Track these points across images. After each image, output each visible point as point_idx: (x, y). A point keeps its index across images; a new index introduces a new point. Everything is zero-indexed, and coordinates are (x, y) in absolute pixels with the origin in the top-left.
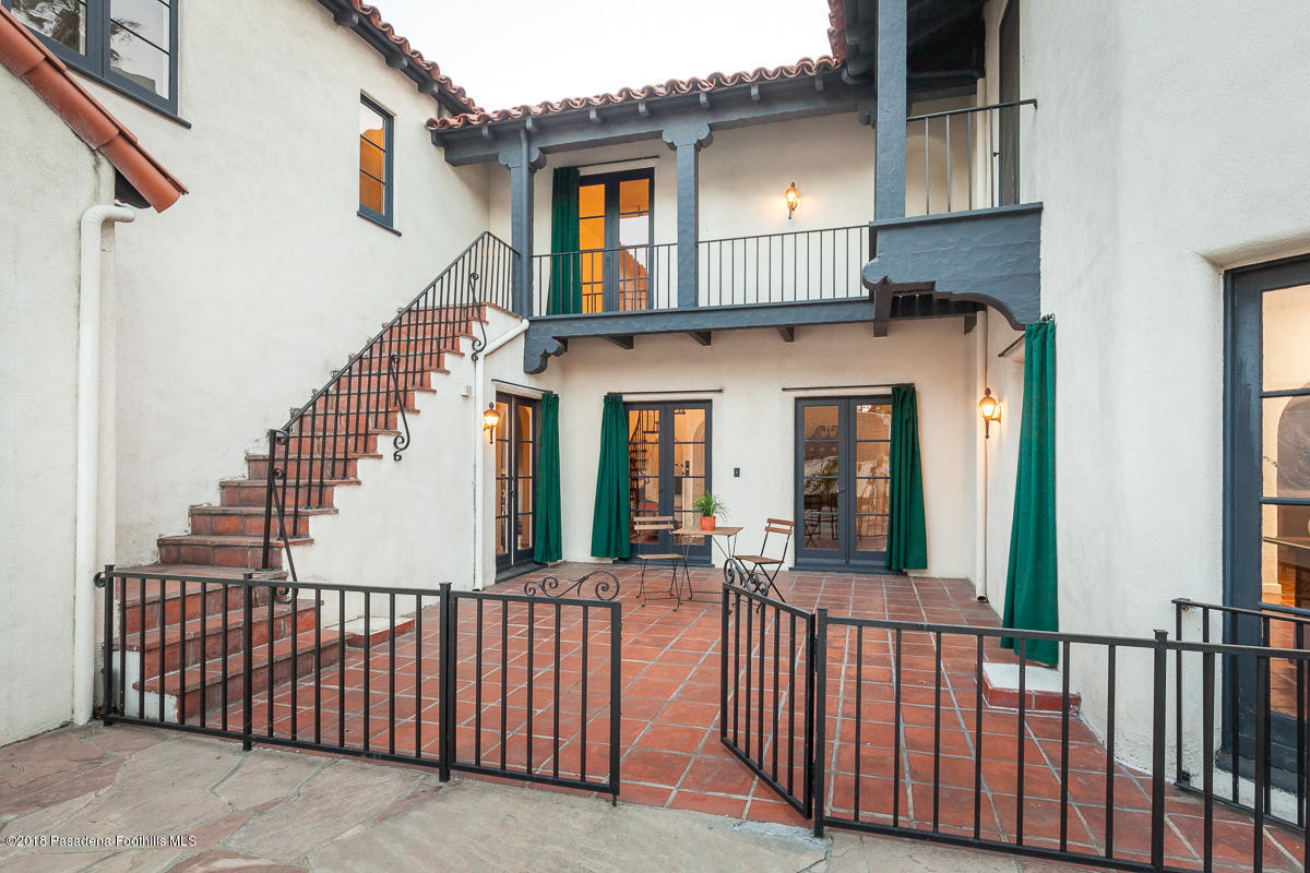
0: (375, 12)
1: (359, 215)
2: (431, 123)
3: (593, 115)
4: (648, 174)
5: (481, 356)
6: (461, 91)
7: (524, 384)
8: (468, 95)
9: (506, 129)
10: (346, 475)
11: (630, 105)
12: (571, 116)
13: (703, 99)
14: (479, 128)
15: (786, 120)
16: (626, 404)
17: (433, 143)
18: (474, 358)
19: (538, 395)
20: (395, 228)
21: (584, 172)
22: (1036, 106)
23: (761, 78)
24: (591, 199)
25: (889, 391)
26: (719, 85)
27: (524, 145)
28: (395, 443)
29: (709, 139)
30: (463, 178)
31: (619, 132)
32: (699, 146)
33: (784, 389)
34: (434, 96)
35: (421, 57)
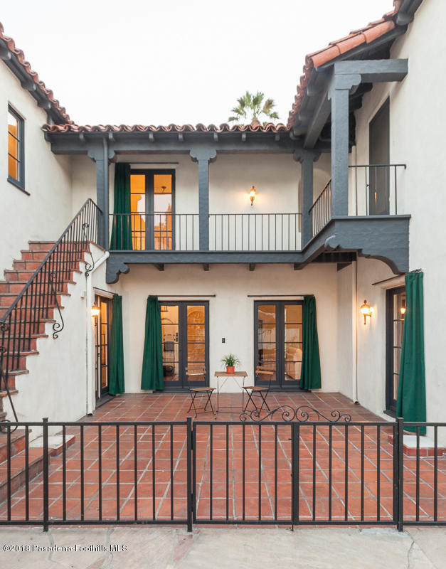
0: (22, 54)
1: (9, 181)
2: (45, 127)
3: (151, 136)
4: (172, 172)
5: (90, 273)
6: (64, 109)
7: (107, 290)
8: (67, 113)
9: (95, 137)
10: (31, 348)
11: (174, 134)
12: (138, 135)
13: (216, 136)
14: (78, 134)
15: (257, 153)
16: (160, 302)
17: (45, 139)
18: (86, 275)
19: (111, 296)
20: (26, 190)
21: (133, 167)
22: (405, 168)
23: (248, 130)
24: (137, 182)
25: (302, 298)
26: (225, 130)
27: (106, 149)
28: (53, 327)
29: (215, 159)
30: (59, 162)
31: (164, 148)
32: (211, 161)
33: (248, 296)
34: (47, 111)
35: (44, 85)
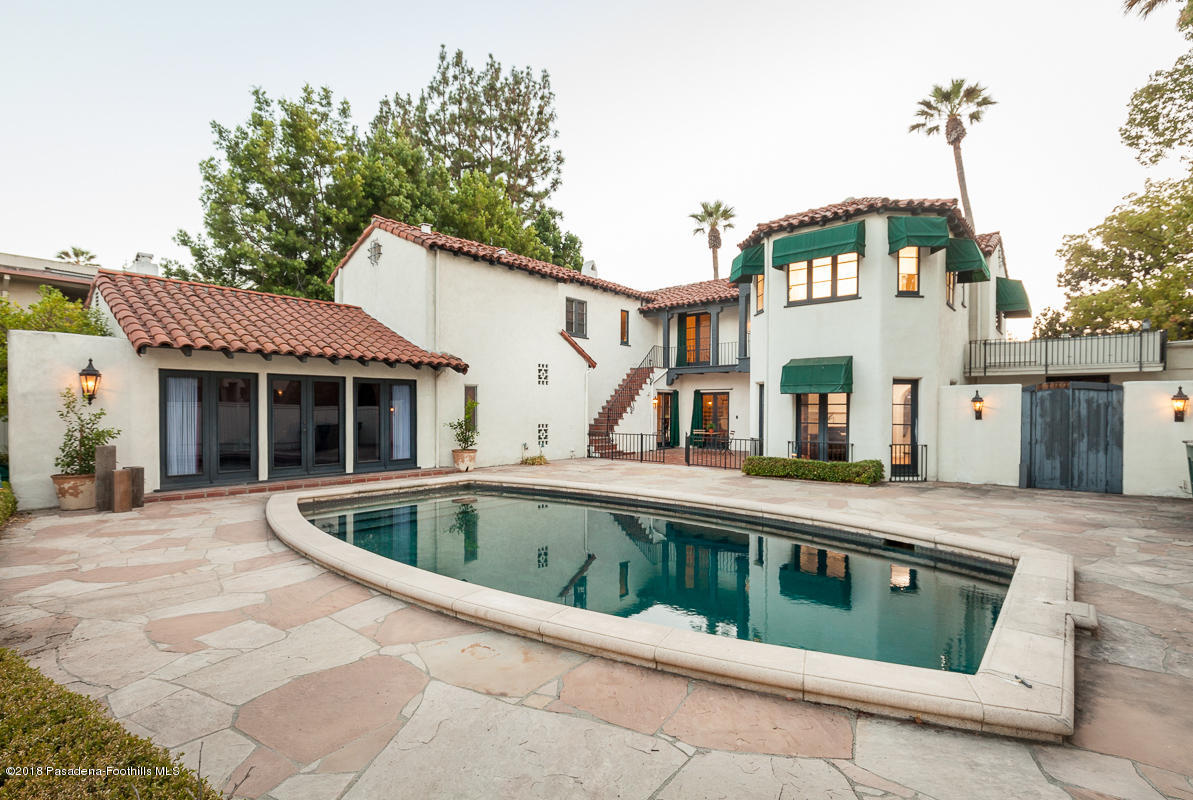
1: (621, 344)
2: (639, 309)
5: (654, 383)
7: (665, 388)
10: (621, 417)
16: (702, 394)
18: (651, 384)
19: (671, 392)
20: (630, 344)
24: (691, 322)
27: (666, 313)
